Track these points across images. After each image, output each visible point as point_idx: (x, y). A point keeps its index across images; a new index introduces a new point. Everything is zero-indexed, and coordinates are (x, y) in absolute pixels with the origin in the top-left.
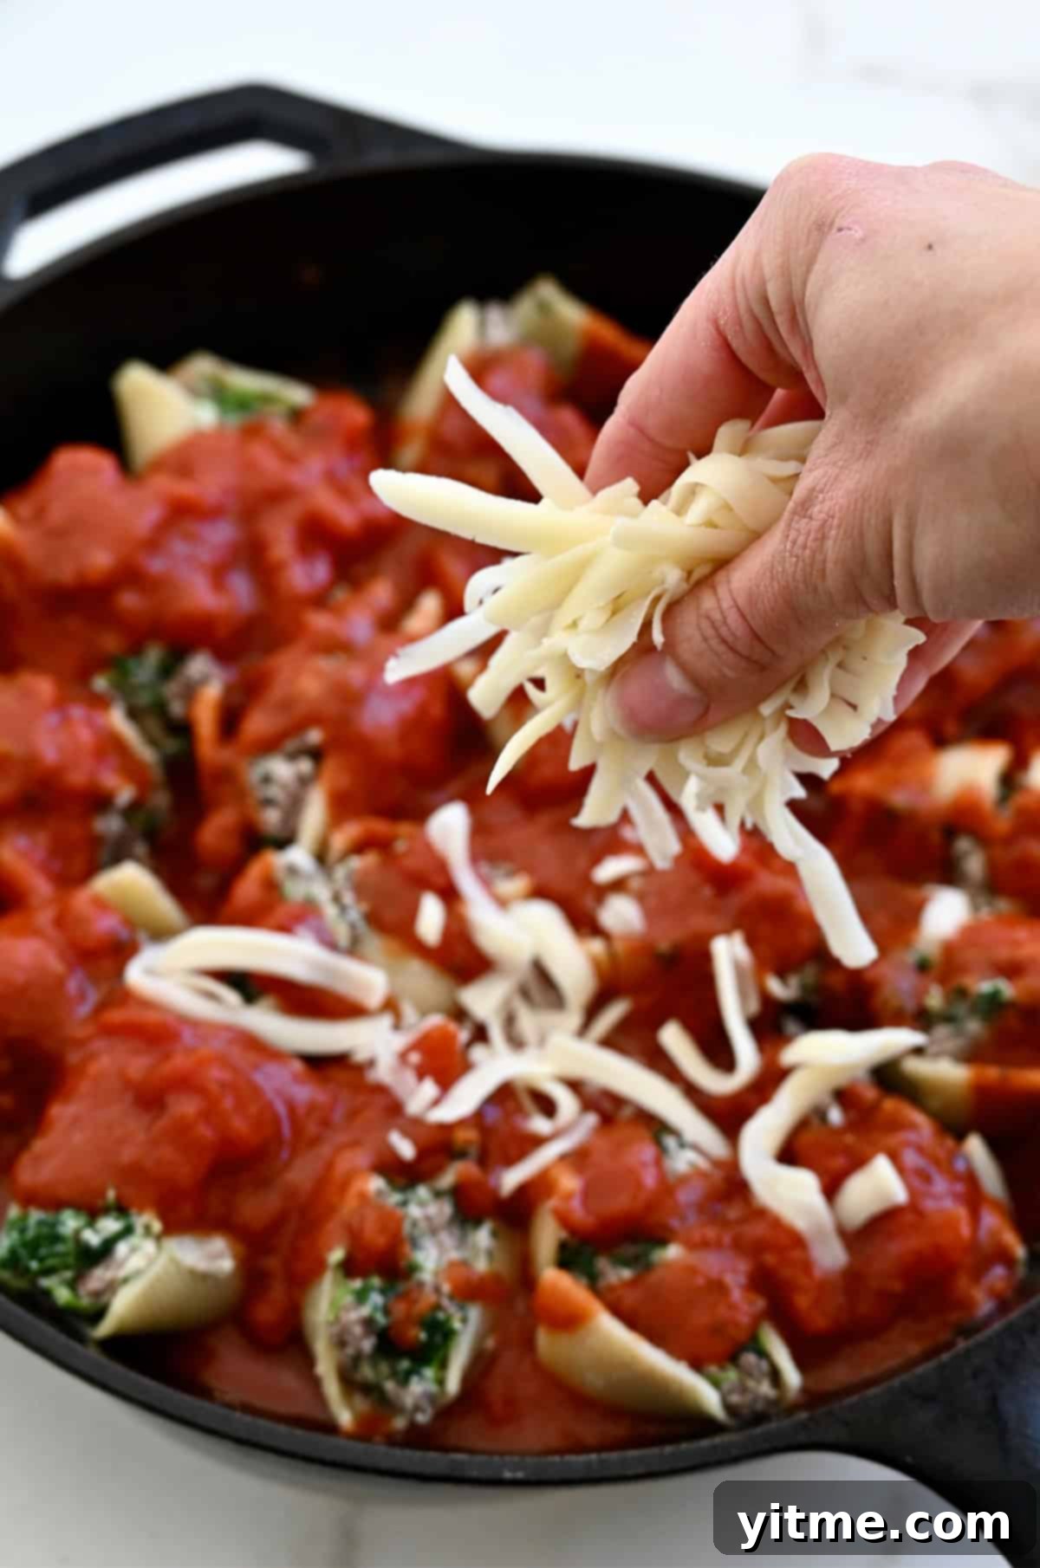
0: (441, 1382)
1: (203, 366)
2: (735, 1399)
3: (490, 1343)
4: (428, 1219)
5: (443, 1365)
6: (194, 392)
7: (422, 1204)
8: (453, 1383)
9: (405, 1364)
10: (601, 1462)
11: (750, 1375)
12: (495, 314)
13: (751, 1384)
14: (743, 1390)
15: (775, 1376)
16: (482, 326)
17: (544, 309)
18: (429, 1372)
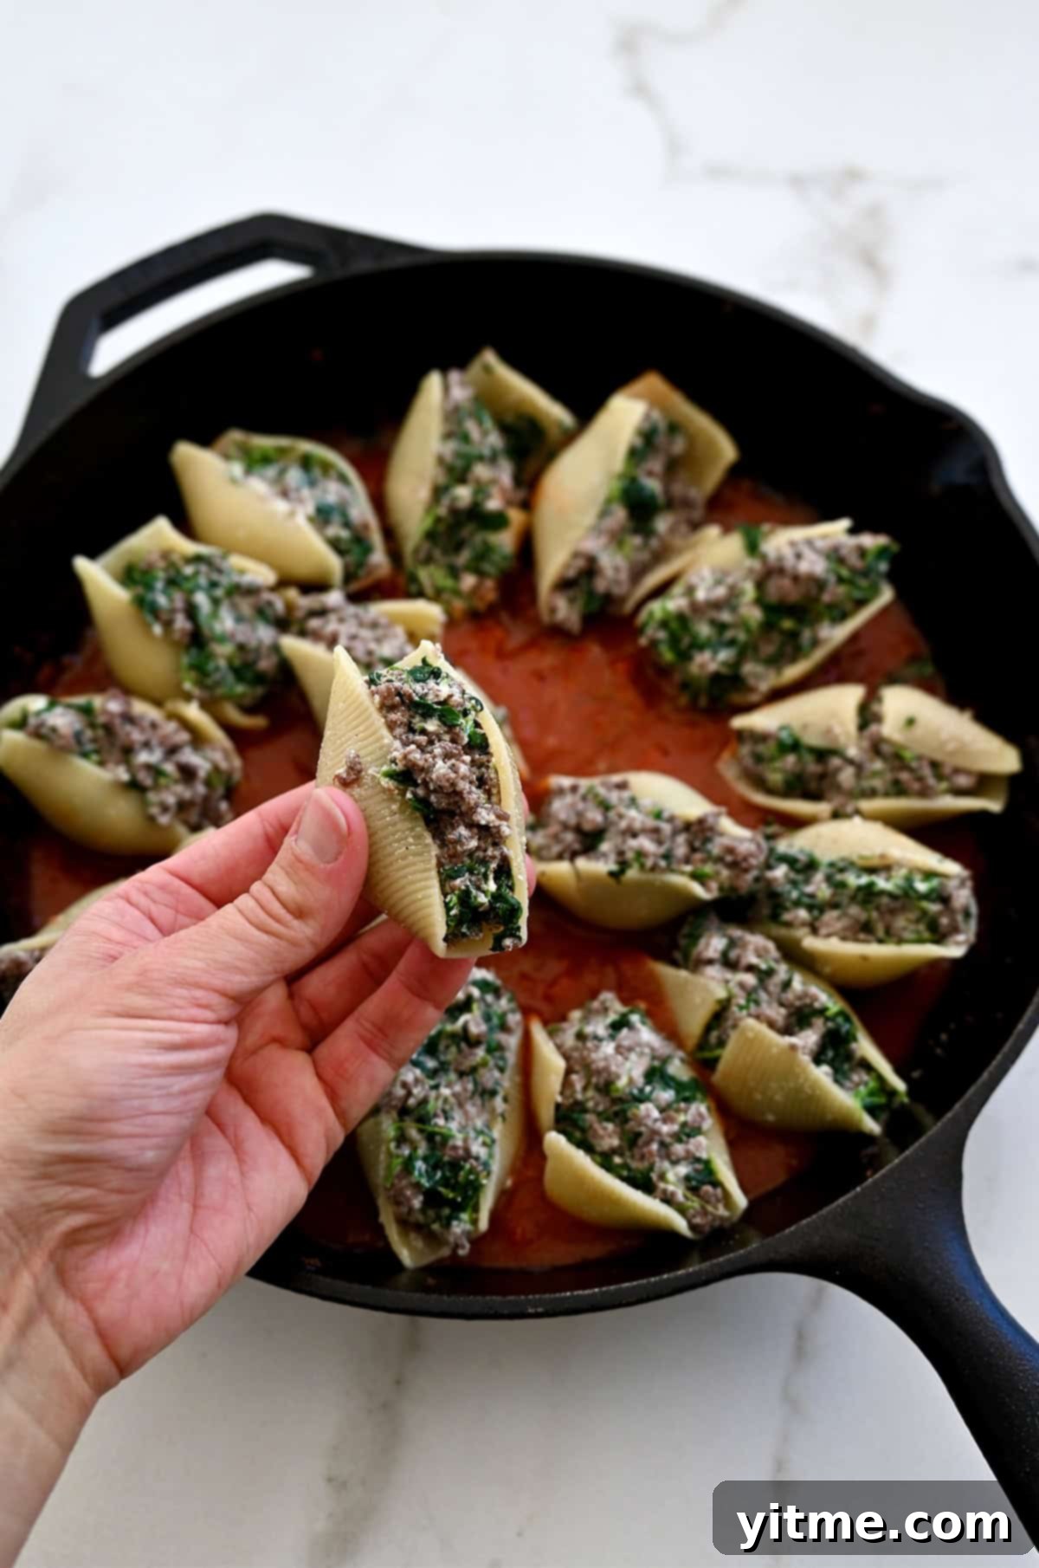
0: (475, 1222)
1: (235, 436)
2: (698, 1220)
3: (509, 1183)
4: (455, 1095)
5: (476, 1209)
6: (227, 457)
7: (449, 1085)
8: (484, 1224)
9: (446, 1211)
10: (602, 1294)
11: (708, 1202)
12: (454, 376)
13: (710, 1208)
14: (705, 1213)
15: (727, 1198)
16: (446, 389)
17: (487, 369)
18: (465, 1216)
